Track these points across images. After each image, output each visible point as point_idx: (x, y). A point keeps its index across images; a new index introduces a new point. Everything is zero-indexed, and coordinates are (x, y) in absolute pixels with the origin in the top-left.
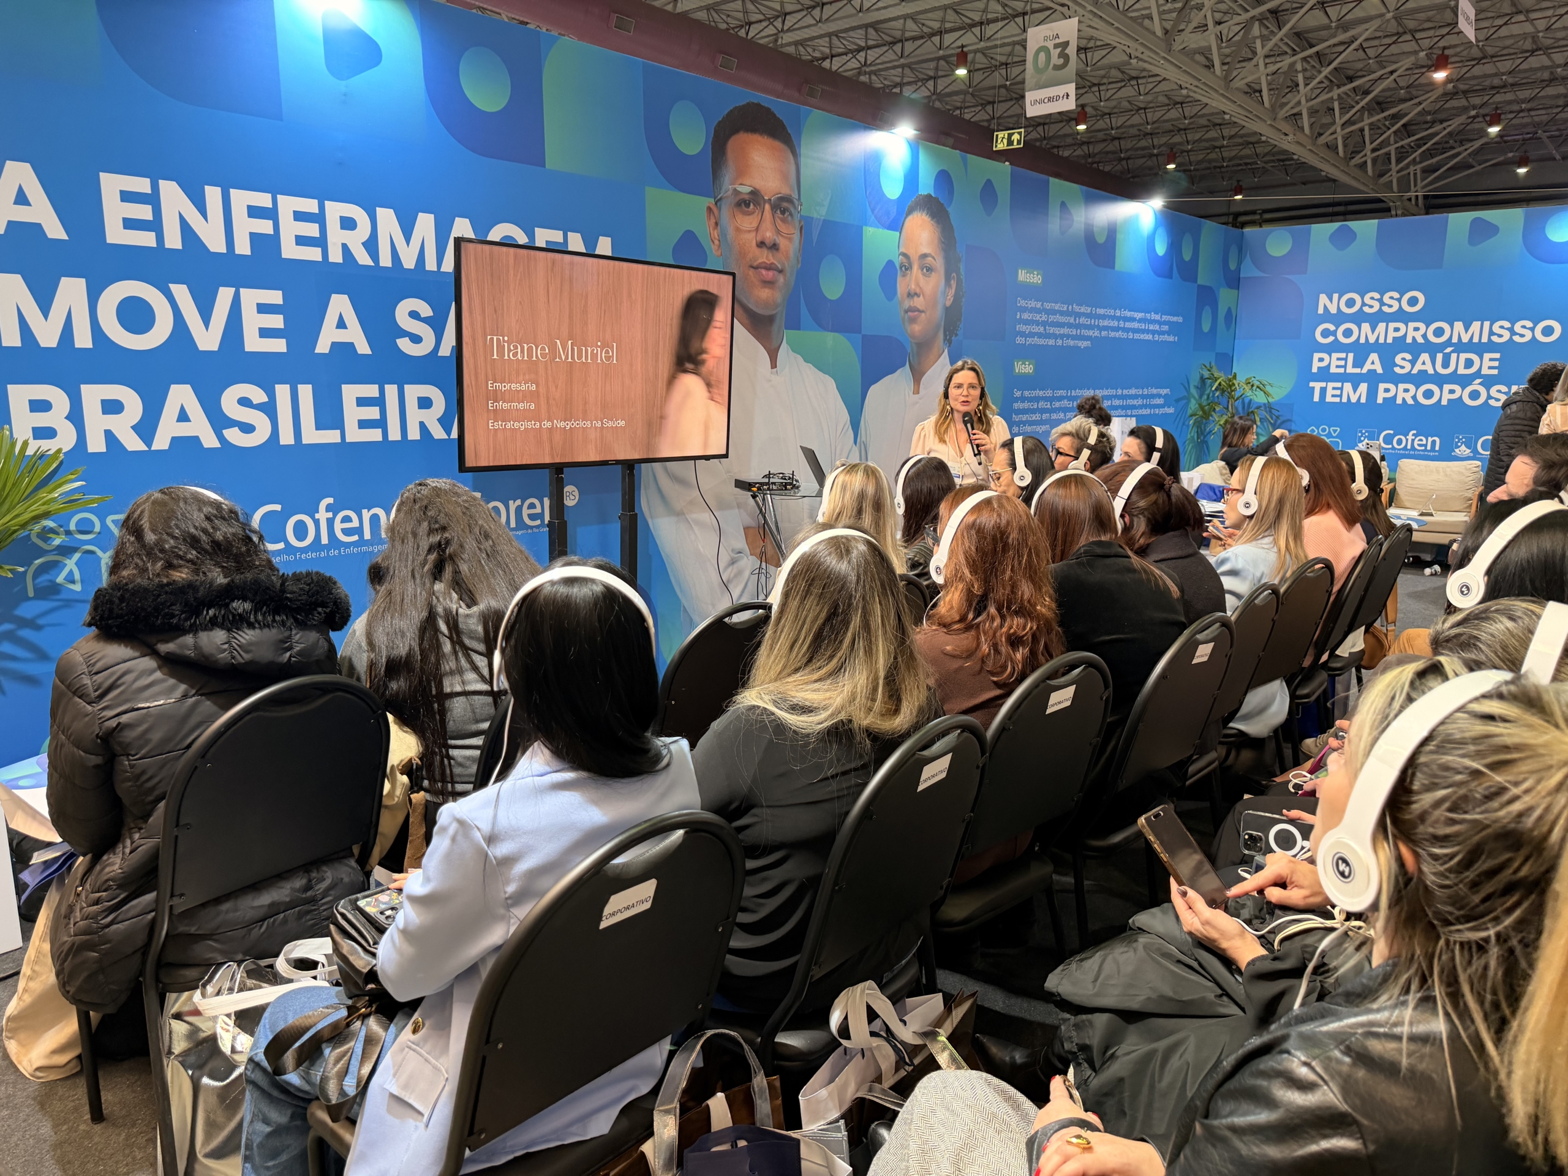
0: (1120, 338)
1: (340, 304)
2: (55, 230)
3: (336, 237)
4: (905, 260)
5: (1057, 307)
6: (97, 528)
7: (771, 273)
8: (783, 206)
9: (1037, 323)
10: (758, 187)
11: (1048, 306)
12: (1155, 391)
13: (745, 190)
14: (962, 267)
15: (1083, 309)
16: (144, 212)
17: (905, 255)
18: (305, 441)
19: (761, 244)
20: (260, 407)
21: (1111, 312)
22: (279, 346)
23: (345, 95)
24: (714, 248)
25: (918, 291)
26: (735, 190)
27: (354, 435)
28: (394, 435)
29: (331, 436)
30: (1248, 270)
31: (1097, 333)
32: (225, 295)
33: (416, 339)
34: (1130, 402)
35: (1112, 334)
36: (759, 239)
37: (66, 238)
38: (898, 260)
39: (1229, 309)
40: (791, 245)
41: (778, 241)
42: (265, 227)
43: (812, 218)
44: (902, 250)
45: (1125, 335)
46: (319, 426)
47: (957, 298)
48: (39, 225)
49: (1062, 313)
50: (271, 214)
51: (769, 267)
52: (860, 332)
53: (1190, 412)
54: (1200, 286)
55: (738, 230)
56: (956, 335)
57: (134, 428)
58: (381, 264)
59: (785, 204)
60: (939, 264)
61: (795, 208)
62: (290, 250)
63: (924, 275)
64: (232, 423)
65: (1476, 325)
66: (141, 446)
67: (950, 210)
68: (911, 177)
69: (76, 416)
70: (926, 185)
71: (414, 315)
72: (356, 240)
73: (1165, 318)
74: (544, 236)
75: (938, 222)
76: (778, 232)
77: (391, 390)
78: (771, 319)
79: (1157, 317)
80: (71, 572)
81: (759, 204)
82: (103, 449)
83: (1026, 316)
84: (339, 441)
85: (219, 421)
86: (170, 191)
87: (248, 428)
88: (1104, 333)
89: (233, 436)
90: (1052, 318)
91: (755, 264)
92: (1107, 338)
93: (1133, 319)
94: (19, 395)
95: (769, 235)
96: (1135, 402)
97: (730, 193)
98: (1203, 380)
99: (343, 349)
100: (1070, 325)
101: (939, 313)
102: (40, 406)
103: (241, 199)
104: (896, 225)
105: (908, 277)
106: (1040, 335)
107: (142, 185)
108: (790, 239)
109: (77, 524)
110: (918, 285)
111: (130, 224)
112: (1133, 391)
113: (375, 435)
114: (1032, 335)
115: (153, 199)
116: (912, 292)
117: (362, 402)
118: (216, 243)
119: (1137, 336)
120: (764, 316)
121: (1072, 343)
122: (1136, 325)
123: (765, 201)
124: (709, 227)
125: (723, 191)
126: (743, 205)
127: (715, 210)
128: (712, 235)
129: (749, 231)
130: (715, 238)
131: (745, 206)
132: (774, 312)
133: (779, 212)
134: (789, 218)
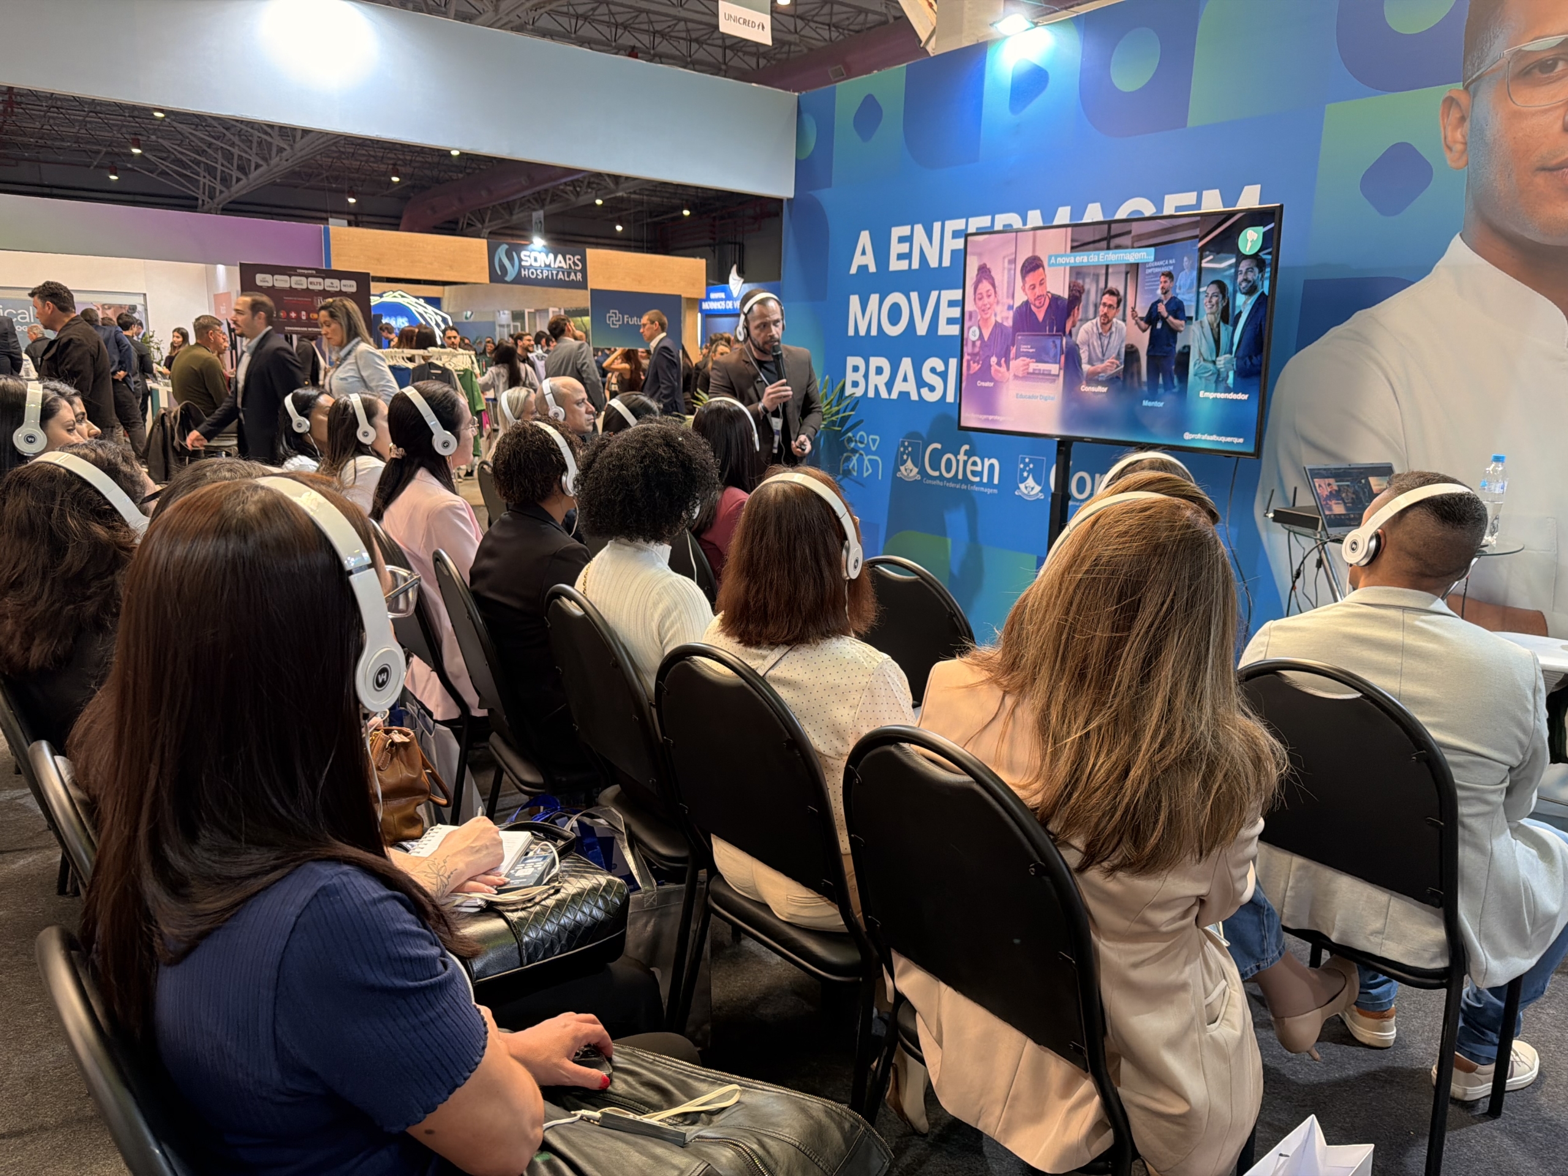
24: (1451, 156)
97: (1504, 61)
124: (1445, 128)
125: (1488, 62)
126: (1536, 71)
127: (1463, 99)
128: (1449, 139)
129: (1545, 112)
130: (1455, 142)
131: (1542, 71)
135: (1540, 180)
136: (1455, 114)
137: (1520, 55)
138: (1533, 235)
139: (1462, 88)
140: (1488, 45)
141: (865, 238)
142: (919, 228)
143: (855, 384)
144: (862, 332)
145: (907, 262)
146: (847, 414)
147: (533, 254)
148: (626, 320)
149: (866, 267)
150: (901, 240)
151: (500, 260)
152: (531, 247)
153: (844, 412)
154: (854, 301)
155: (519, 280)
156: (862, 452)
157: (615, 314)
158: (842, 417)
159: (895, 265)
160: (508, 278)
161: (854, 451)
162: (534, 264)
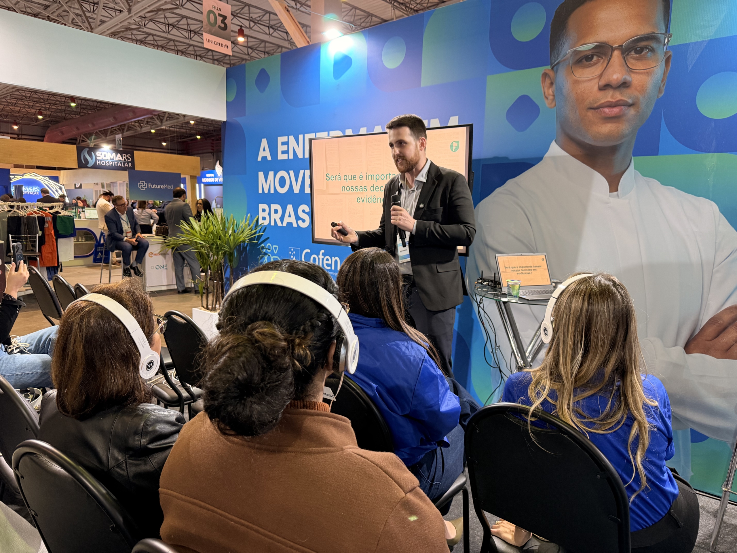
2: (269, 158)
7: (616, 110)
8: (640, 46)
10: (605, 40)
13: (588, 47)
16: (286, 148)
19: (606, 87)
20: (307, 213)
23: (338, 85)
24: (547, 102)
26: (576, 50)
32: (302, 172)
36: (603, 82)
37: (271, 160)
41: (629, 78)
43: (689, 44)
51: (611, 105)
55: (577, 82)
57: (280, 218)
59: (643, 43)
61: (658, 41)
66: (281, 225)
69: (270, 214)
76: (631, 71)
78: (614, 149)
81: (605, 54)
82: (274, 224)
85: (298, 218)
87: (304, 221)
89: (300, 223)
91: (596, 105)
94: (262, 206)
97: (569, 56)
102: (264, 210)
103: (307, 137)
107: (286, 139)
108: (649, 73)
111: (283, 152)
115: (288, 143)
118: (300, 155)
120: (603, 148)
123: (613, 49)
124: (544, 88)
125: (561, 55)
126: (584, 60)
127: (551, 74)
128: (546, 93)
129: (590, 80)
130: (549, 95)
131: (586, 61)
132: (619, 142)
133: (633, 53)
134: (649, 54)
135: (590, 113)
136: (548, 81)
137: (576, 52)
138: (589, 141)
139: (550, 68)
140: (561, 47)
141: (264, 142)
142: (292, 138)
143: (264, 218)
144: (266, 191)
145: (287, 155)
146: (261, 234)
147: (103, 153)
148: (149, 186)
149: (266, 157)
150: (283, 144)
151: (84, 156)
152: (102, 149)
153: (259, 233)
154: (261, 175)
155: (96, 167)
156: (269, 254)
157: (143, 183)
158: (258, 235)
159: (281, 157)
160: (89, 165)
161: (265, 254)
162: (104, 158)
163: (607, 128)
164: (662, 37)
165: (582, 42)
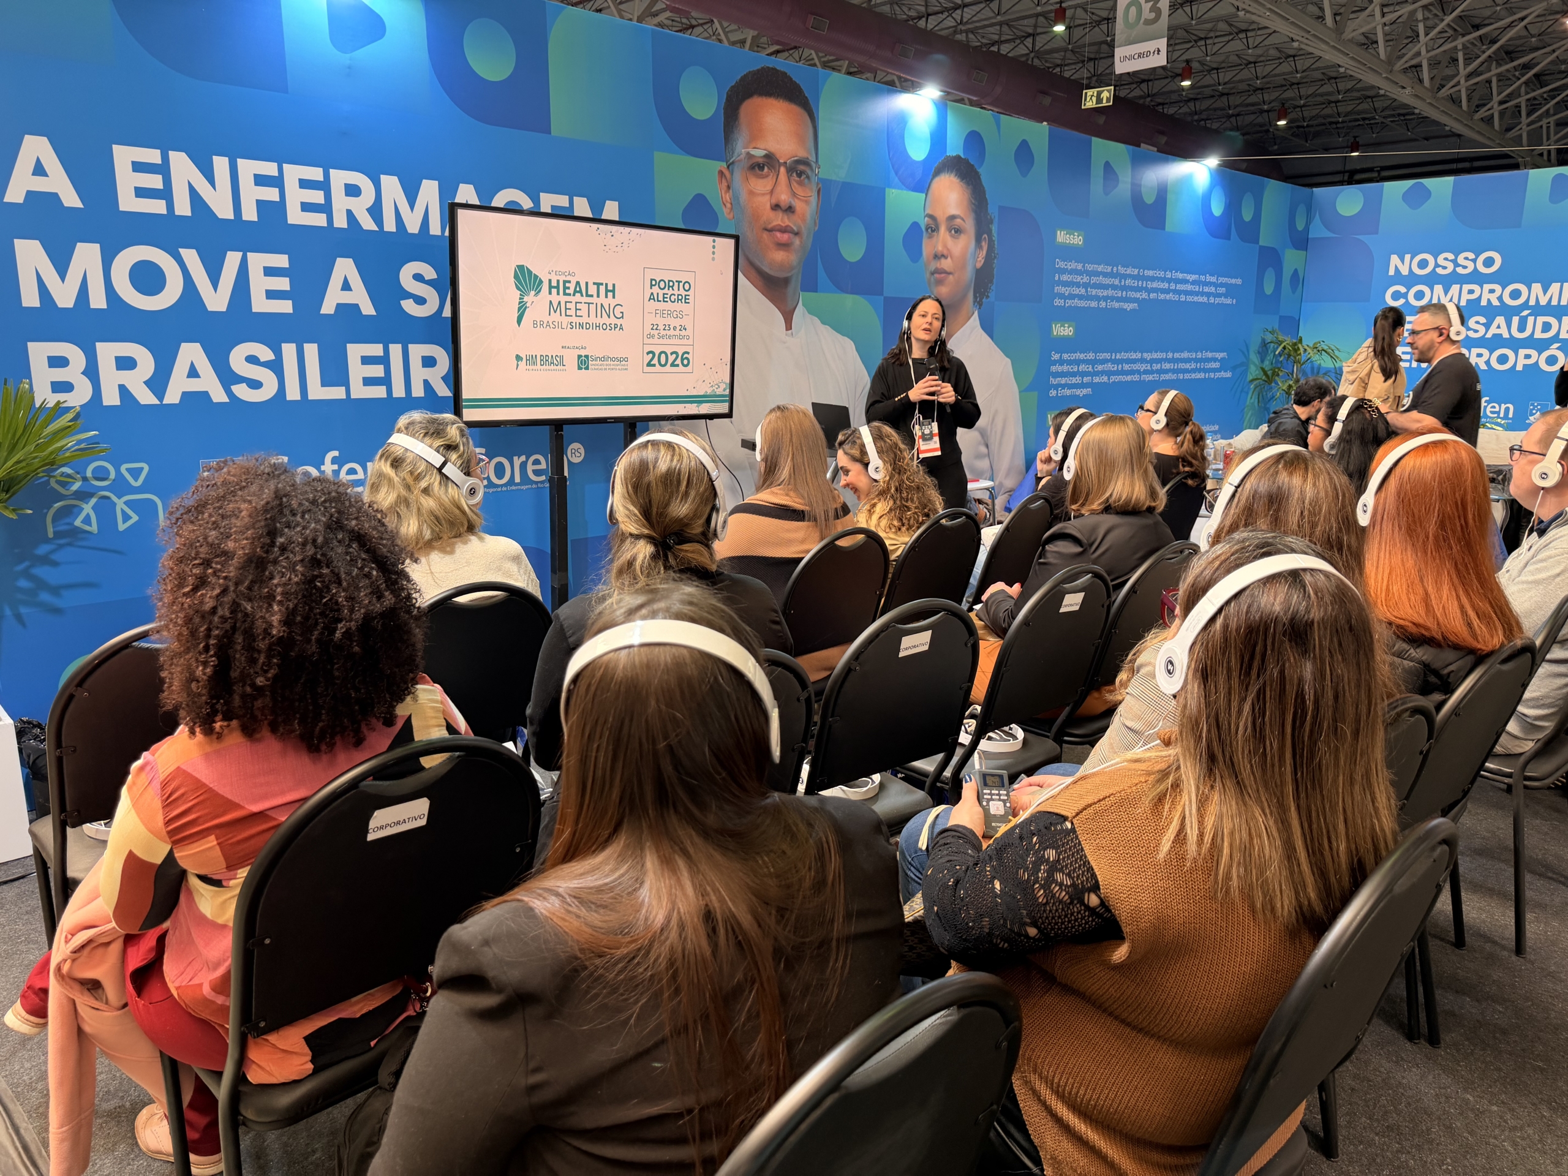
0: (1170, 301)
1: (345, 268)
2: (71, 199)
3: (341, 203)
4: (931, 222)
5: (1100, 268)
6: (113, 475)
7: (786, 236)
8: (799, 169)
9: (1078, 285)
10: (772, 150)
11: (1090, 267)
12: (1210, 355)
13: (759, 153)
14: (994, 228)
15: (1129, 271)
16: (155, 181)
17: (931, 217)
18: (312, 396)
19: (776, 207)
20: (267, 365)
21: (1162, 274)
22: (285, 307)
23: (349, 67)
24: (725, 211)
25: (945, 252)
26: (748, 153)
27: (359, 391)
28: (399, 392)
29: (338, 393)
30: (1318, 230)
31: (1144, 295)
32: (233, 259)
33: (420, 301)
34: (1182, 366)
35: (1162, 296)
36: (774, 201)
37: (82, 206)
38: (923, 222)
39: (1296, 271)
40: (807, 207)
41: (793, 202)
42: (271, 194)
43: (830, 181)
44: (928, 211)
45: (1176, 297)
46: (324, 384)
47: (989, 259)
48: (56, 195)
49: (1105, 275)
50: (277, 182)
51: (784, 230)
52: (882, 295)
53: (1250, 377)
54: (1261, 247)
55: (751, 193)
56: (988, 297)
57: (146, 383)
58: (386, 229)
59: (802, 167)
60: (969, 225)
61: (812, 169)
62: (295, 216)
63: (952, 236)
64: (241, 380)
65: (1555, 287)
66: (154, 401)
67: (981, 171)
68: (938, 137)
69: (92, 372)
70: (955, 146)
71: (418, 277)
72: (360, 207)
73: (1222, 280)
74: (548, 201)
75: (968, 184)
76: (794, 195)
77: (395, 350)
78: (786, 281)
79: (1213, 279)
80: (88, 516)
81: (774, 167)
82: (116, 402)
83: (1065, 278)
84: (344, 397)
85: (228, 378)
86: (180, 163)
87: (255, 385)
88: (1153, 296)
89: (242, 391)
90: (1094, 280)
91: (770, 226)
92: (1156, 300)
93: (1185, 282)
94: (38, 352)
95: (784, 197)
96: (1187, 366)
97: (742, 156)
98: (1264, 345)
99: (348, 311)
100: (1114, 287)
101: (969, 274)
102: (59, 362)
103: (248, 168)
104: (922, 186)
105: (934, 239)
106: (1080, 297)
107: (153, 156)
108: (807, 202)
109: (94, 471)
110: (945, 246)
111: (141, 192)
112: (1185, 355)
113: (380, 392)
114: (1072, 297)
115: (163, 169)
116: (940, 254)
117: (366, 360)
118: (224, 210)
119: (1190, 298)
120: (778, 278)
121: (1116, 305)
122: (1189, 287)
123: (780, 165)
124: (720, 190)
125: (736, 154)
126: (756, 168)
128: (722, 198)
129: (763, 194)
130: (725, 201)
131: (759, 169)
132: (789, 275)
133: (795, 174)
134: (806, 181)
135: (765, 235)
136: (725, 184)
138: (766, 268)
139: (725, 166)
141: (37, 147)
142: (180, 158)
143: (63, 387)
144: (64, 302)
145: (161, 202)
149: (51, 195)
150: (141, 167)
154: (30, 249)
156: (105, 493)
161: (84, 495)
163: (779, 256)
164: (814, 165)
165: (754, 145)
